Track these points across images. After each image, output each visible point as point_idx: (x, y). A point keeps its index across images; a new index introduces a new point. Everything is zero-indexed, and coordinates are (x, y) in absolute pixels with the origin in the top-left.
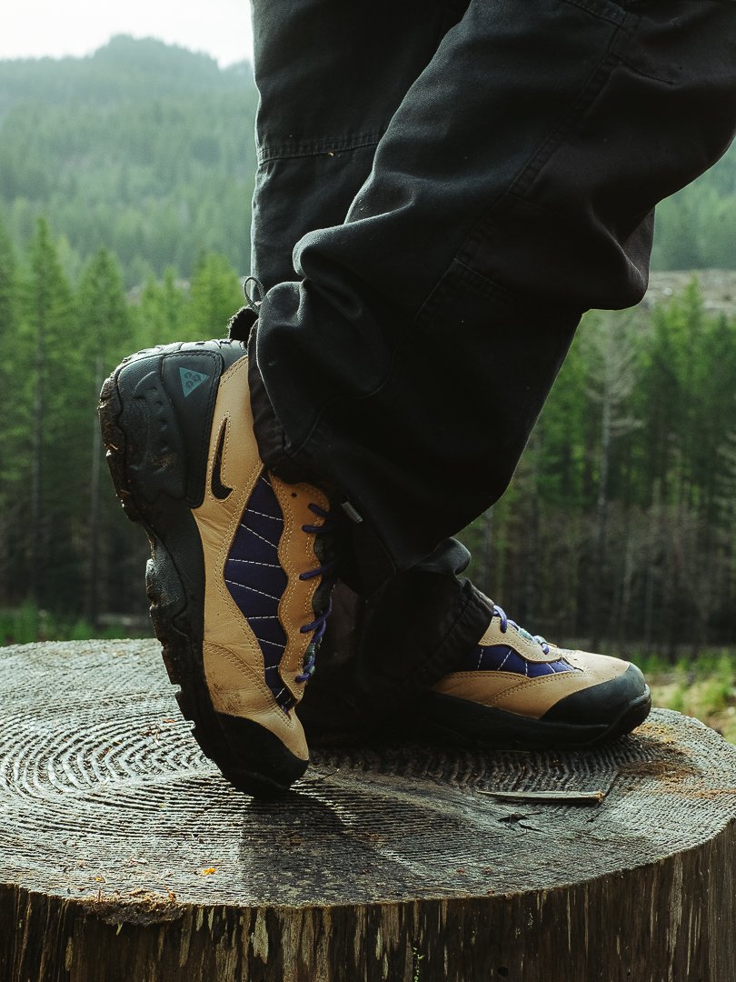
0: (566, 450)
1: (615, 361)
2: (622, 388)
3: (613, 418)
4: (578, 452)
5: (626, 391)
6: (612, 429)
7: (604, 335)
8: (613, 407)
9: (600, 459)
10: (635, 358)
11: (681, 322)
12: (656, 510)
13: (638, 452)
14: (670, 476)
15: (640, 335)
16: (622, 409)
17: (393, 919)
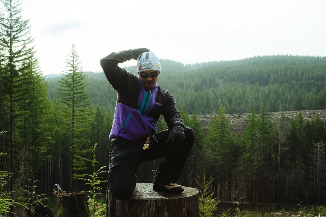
0: (270, 156)
1: (281, 134)
2: (283, 140)
3: (281, 147)
4: (273, 156)
5: (284, 141)
6: (281, 150)
7: (278, 127)
8: (281, 145)
9: (279, 158)
10: (286, 132)
11: (298, 123)
12: (293, 170)
13: (288, 156)
14: (297, 162)
15: (288, 127)
16: (283, 145)
17: (160, 201)
